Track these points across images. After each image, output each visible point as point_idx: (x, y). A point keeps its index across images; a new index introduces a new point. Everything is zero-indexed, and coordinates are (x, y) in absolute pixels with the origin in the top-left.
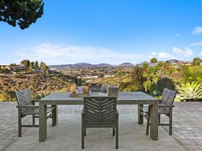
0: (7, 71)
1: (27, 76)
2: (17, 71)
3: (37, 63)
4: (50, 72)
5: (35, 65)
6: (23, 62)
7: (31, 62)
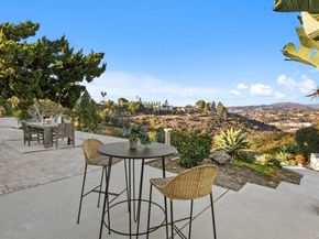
0: (182, 113)
1: (201, 118)
2: (191, 113)
3: (214, 103)
4: (229, 115)
5: (212, 107)
6: (198, 103)
7: (207, 102)
